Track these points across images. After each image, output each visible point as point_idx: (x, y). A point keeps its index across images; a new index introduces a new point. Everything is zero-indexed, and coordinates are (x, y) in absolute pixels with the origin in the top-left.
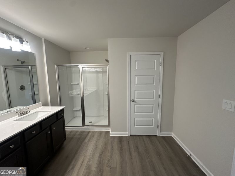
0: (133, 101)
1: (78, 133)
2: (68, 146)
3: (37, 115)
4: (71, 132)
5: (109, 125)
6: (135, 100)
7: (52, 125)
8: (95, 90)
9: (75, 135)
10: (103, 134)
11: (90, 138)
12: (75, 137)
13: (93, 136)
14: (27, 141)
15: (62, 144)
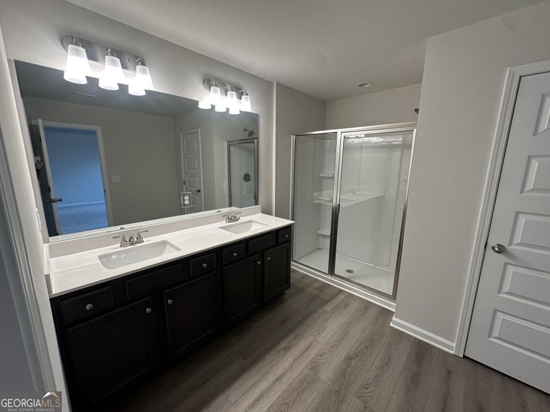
0: (501, 250)
1: (316, 285)
2: (293, 302)
3: (251, 227)
4: (305, 276)
5: (394, 297)
6: (511, 248)
7: (266, 252)
8: (380, 194)
9: (309, 286)
10: (373, 313)
11: (337, 307)
12: (309, 289)
13: (346, 306)
14: (225, 266)
15: (282, 293)
